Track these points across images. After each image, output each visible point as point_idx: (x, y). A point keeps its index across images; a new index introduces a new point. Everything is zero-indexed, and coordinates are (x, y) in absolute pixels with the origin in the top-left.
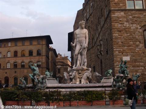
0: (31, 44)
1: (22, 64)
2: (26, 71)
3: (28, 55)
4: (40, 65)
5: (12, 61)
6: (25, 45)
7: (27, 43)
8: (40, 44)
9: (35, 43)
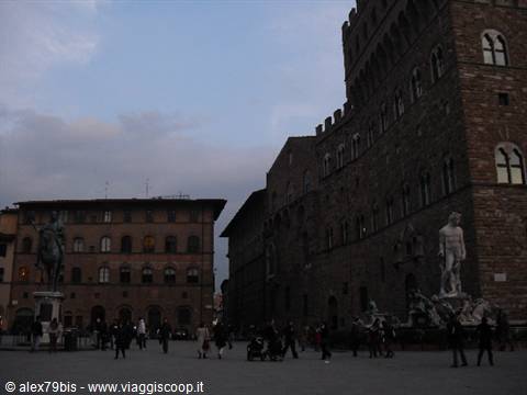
0: (171, 220)
1: (145, 272)
2: (155, 292)
3: (162, 251)
4: (197, 277)
5: (116, 263)
6: (156, 221)
7: (160, 216)
8: (196, 222)
9: (182, 217)
